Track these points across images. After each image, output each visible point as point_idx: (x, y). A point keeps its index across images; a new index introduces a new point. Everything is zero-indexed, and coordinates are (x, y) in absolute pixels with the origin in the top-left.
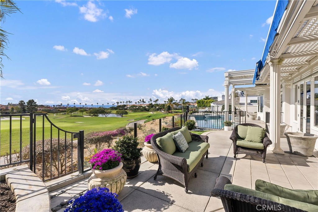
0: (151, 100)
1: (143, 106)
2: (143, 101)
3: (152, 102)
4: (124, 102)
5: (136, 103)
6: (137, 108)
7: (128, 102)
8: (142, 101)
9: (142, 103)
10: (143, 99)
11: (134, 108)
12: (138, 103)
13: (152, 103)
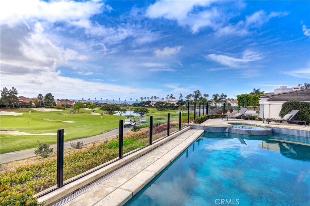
0: (181, 95)
1: (171, 103)
2: (172, 97)
3: (182, 98)
4: (148, 98)
5: (163, 99)
6: (164, 105)
7: (154, 98)
8: (170, 96)
9: (170, 99)
10: (172, 94)
11: (161, 105)
12: (165, 100)
13: (182, 100)
